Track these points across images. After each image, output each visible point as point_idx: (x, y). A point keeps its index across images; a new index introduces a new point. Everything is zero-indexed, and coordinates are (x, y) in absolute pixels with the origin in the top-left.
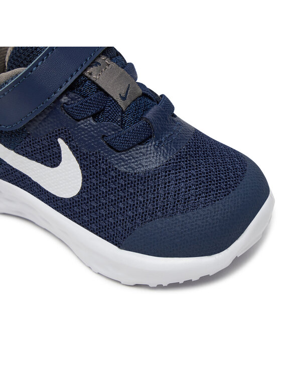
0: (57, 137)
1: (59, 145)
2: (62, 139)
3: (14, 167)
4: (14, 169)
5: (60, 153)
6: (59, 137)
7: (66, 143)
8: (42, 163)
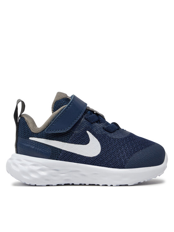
0: (86, 130)
1: (87, 134)
2: (88, 131)
3: (68, 151)
4: (67, 152)
5: (88, 137)
6: (87, 130)
7: (90, 132)
8: (81, 144)
